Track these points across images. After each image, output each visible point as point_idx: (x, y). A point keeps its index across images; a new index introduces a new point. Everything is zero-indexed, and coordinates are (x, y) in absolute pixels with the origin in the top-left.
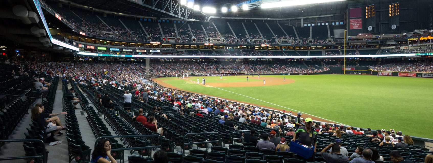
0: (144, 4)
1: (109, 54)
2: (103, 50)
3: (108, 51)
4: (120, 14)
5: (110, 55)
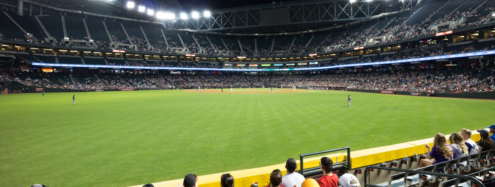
0: (292, 23)
1: (274, 68)
2: (267, 66)
3: (272, 66)
4: (310, 31)
5: (274, 70)
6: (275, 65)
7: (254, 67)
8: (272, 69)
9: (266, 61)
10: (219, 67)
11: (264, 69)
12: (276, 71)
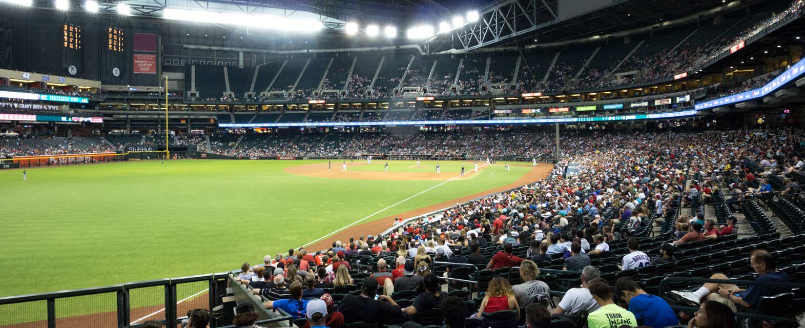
6: (606, 107)
7: (561, 114)
8: (599, 117)
9: (588, 100)
10: (484, 117)
11: (583, 117)
12: (608, 121)
